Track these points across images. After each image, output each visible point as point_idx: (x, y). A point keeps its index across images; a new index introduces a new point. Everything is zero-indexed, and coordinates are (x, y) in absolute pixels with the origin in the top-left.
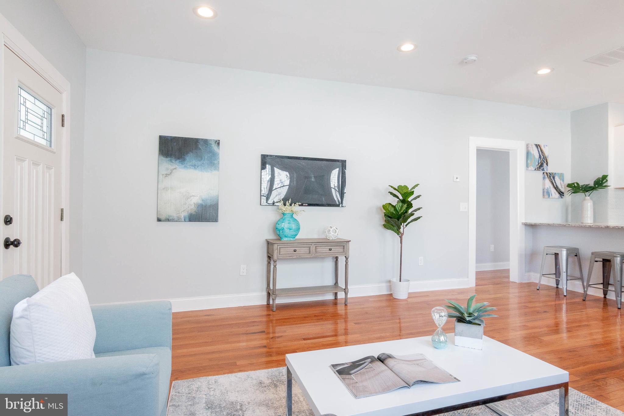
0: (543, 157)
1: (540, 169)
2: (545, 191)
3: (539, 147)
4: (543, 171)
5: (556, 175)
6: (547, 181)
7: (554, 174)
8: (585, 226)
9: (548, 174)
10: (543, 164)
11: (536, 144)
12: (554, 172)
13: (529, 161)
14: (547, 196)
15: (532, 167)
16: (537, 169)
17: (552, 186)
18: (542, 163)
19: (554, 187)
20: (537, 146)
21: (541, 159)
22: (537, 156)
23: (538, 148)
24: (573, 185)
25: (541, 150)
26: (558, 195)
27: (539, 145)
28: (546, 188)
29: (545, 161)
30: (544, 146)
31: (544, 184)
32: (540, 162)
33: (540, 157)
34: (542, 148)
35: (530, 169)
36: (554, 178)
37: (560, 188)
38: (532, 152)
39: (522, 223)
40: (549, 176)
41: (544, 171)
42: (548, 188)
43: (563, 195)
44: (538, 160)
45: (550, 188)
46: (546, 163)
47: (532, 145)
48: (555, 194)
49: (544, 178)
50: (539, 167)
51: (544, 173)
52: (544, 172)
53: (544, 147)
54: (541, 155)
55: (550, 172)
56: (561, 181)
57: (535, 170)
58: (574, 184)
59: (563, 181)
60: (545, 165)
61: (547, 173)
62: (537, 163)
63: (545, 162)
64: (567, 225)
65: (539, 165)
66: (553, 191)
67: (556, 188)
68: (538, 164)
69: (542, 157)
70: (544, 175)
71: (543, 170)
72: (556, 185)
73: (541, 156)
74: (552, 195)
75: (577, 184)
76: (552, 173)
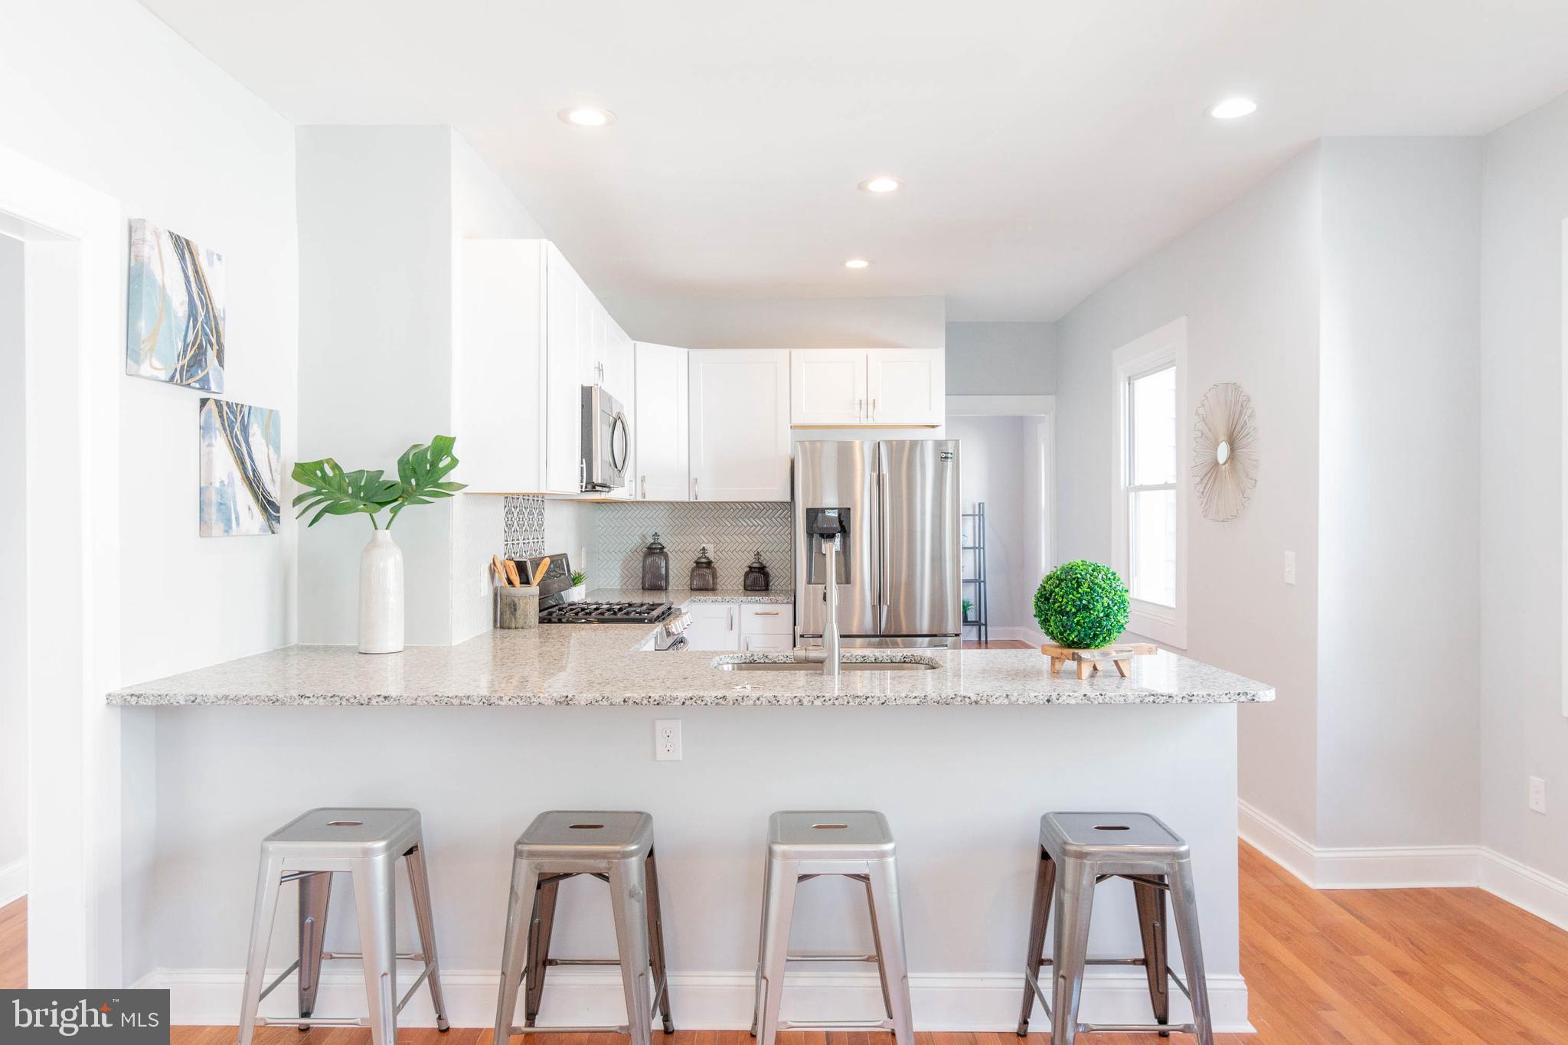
0: (203, 314)
1: (192, 376)
2: (214, 498)
3: (188, 257)
4: (202, 388)
5: (252, 417)
6: (220, 445)
7: (246, 410)
8: (465, 701)
9: (225, 408)
10: (205, 353)
11: (176, 232)
12: (246, 403)
13: (143, 326)
14: (218, 528)
15: (157, 364)
16: (177, 376)
17: (238, 475)
18: (200, 346)
19: (248, 478)
20: (183, 247)
21: (196, 321)
22: (178, 301)
23: (181, 256)
24: (319, 473)
25: (196, 272)
26: (259, 517)
27: (187, 242)
28: (218, 485)
29: (214, 340)
30: (210, 254)
31: (205, 464)
32: (191, 338)
33: (192, 310)
34: (203, 261)
35: (145, 369)
36: (245, 429)
37: (269, 487)
38: (159, 278)
39: (108, 696)
40: (224, 420)
41: (208, 390)
42: (221, 482)
43: (278, 520)
44: (183, 326)
45: (231, 483)
46: (216, 347)
47: (158, 236)
48: (250, 516)
49: (205, 429)
50: (190, 366)
51: (204, 402)
52: (205, 395)
53: (211, 264)
54: (198, 306)
55: (232, 400)
56: (271, 450)
57: (170, 380)
58: (319, 465)
59: (277, 449)
60: (211, 355)
61: (218, 403)
62: (180, 344)
63: (211, 345)
64: (374, 702)
65: (189, 355)
66: (243, 498)
67: (254, 483)
68: (185, 351)
69: (201, 313)
70: (209, 415)
71: (204, 384)
72: (254, 471)
73: (197, 311)
74: (237, 519)
75: (335, 467)
76: (237, 405)
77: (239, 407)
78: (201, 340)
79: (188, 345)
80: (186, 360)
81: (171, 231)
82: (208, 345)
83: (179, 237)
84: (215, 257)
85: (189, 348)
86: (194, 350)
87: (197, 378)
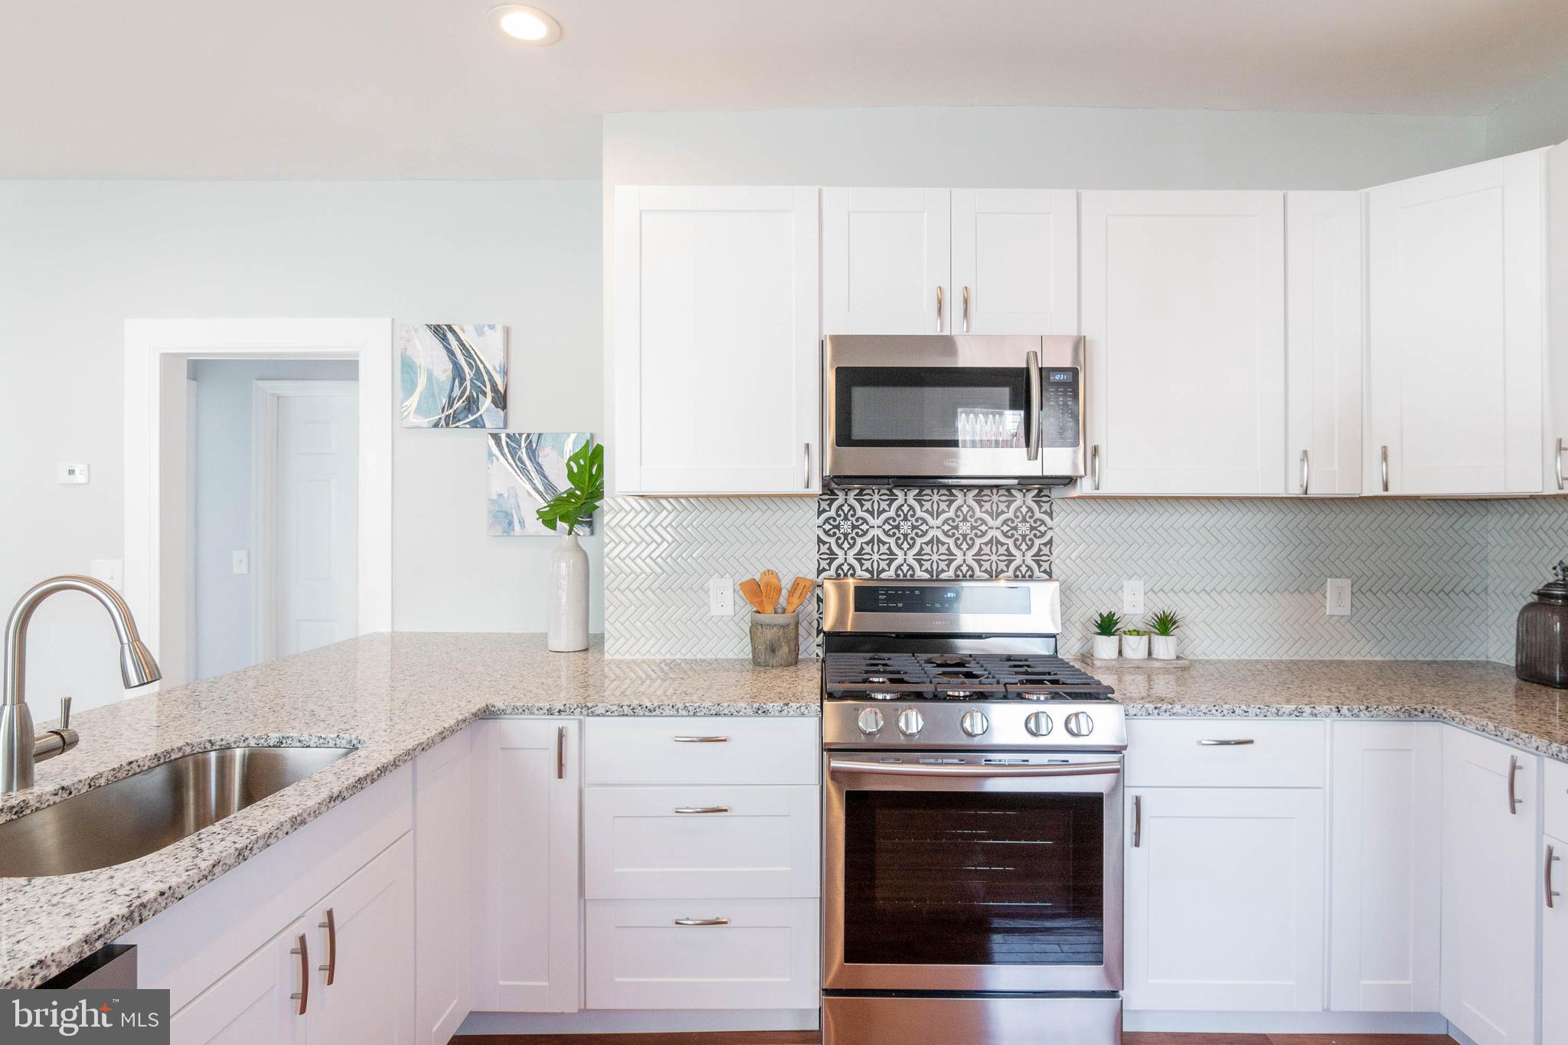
0: (471, 374)
1: (459, 420)
2: (492, 506)
3: (449, 335)
5: (543, 441)
6: (499, 468)
7: (534, 437)
10: (477, 402)
11: (435, 323)
12: (535, 430)
14: (497, 530)
16: (443, 422)
17: (523, 488)
18: (471, 397)
19: (537, 490)
20: (442, 331)
21: (462, 380)
22: (443, 370)
23: (444, 339)
25: (463, 345)
27: (448, 328)
28: (495, 496)
29: (488, 390)
30: (479, 331)
32: (457, 392)
33: (458, 373)
34: (468, 336)
36: (532, 453)
38: (416, 359)
40: (506, 450)
41: (481, 427)
42: (500, 495)
44: (448, 387)
45: (514, 493)
46: (491, 394)
50: (457, 413)
51: (491, 436)
52: (489, 431)
54: (467, 369)
55: (516, 431)
57: (436, 425)
60: (486, 402)
61: (496, 437)
62: (444, 400)
63: (485, 394)
65: (455, 406)
66: (531, 507)
68: (451, 405)
69: (469, 373)
71: (477, 424)
72: (547, 485)
73: (462, 373)
74: (522, 523)
76: (521, 435)
77: (524, 436)
78: (471, 393)
79: (454, 400)
80: (451, 411)
81: (429, 323)
82: (480, 395)
83: (439, 326)
84: (486, 328)
85: (456, 401)
86: (461, 401)
87: (468, 420)
